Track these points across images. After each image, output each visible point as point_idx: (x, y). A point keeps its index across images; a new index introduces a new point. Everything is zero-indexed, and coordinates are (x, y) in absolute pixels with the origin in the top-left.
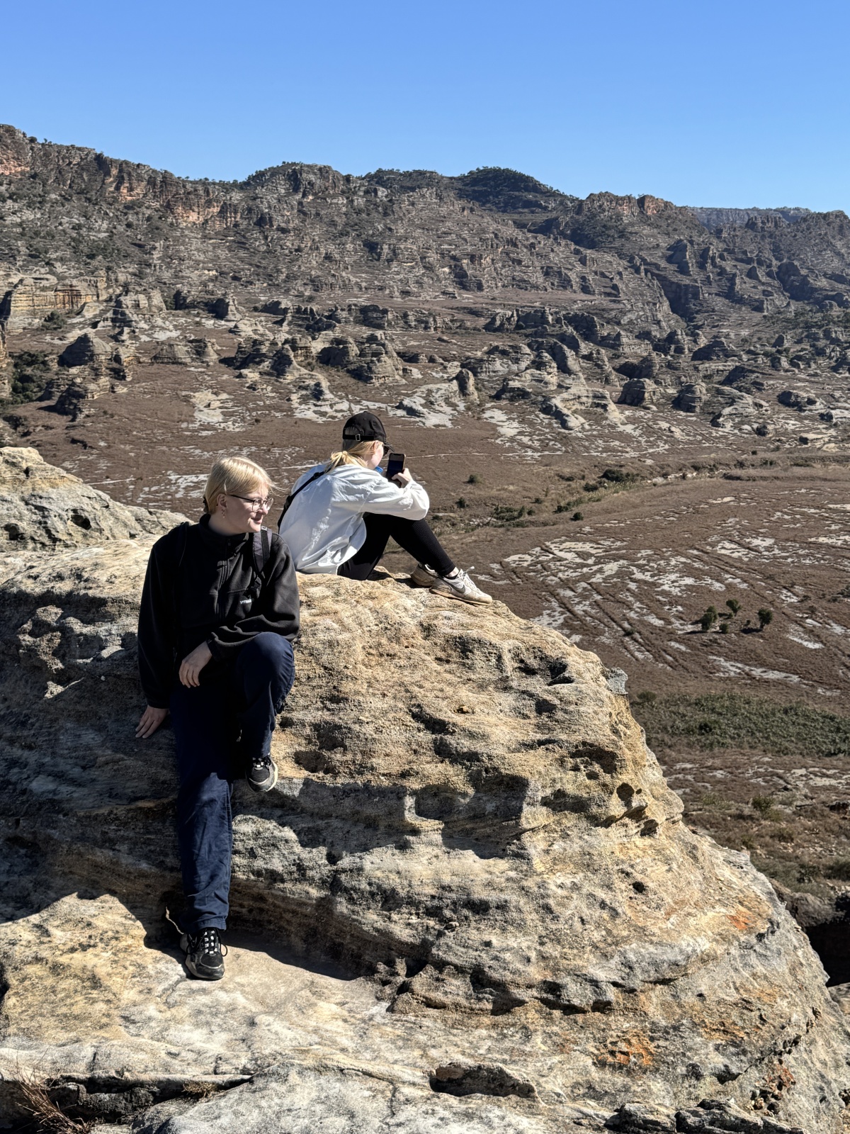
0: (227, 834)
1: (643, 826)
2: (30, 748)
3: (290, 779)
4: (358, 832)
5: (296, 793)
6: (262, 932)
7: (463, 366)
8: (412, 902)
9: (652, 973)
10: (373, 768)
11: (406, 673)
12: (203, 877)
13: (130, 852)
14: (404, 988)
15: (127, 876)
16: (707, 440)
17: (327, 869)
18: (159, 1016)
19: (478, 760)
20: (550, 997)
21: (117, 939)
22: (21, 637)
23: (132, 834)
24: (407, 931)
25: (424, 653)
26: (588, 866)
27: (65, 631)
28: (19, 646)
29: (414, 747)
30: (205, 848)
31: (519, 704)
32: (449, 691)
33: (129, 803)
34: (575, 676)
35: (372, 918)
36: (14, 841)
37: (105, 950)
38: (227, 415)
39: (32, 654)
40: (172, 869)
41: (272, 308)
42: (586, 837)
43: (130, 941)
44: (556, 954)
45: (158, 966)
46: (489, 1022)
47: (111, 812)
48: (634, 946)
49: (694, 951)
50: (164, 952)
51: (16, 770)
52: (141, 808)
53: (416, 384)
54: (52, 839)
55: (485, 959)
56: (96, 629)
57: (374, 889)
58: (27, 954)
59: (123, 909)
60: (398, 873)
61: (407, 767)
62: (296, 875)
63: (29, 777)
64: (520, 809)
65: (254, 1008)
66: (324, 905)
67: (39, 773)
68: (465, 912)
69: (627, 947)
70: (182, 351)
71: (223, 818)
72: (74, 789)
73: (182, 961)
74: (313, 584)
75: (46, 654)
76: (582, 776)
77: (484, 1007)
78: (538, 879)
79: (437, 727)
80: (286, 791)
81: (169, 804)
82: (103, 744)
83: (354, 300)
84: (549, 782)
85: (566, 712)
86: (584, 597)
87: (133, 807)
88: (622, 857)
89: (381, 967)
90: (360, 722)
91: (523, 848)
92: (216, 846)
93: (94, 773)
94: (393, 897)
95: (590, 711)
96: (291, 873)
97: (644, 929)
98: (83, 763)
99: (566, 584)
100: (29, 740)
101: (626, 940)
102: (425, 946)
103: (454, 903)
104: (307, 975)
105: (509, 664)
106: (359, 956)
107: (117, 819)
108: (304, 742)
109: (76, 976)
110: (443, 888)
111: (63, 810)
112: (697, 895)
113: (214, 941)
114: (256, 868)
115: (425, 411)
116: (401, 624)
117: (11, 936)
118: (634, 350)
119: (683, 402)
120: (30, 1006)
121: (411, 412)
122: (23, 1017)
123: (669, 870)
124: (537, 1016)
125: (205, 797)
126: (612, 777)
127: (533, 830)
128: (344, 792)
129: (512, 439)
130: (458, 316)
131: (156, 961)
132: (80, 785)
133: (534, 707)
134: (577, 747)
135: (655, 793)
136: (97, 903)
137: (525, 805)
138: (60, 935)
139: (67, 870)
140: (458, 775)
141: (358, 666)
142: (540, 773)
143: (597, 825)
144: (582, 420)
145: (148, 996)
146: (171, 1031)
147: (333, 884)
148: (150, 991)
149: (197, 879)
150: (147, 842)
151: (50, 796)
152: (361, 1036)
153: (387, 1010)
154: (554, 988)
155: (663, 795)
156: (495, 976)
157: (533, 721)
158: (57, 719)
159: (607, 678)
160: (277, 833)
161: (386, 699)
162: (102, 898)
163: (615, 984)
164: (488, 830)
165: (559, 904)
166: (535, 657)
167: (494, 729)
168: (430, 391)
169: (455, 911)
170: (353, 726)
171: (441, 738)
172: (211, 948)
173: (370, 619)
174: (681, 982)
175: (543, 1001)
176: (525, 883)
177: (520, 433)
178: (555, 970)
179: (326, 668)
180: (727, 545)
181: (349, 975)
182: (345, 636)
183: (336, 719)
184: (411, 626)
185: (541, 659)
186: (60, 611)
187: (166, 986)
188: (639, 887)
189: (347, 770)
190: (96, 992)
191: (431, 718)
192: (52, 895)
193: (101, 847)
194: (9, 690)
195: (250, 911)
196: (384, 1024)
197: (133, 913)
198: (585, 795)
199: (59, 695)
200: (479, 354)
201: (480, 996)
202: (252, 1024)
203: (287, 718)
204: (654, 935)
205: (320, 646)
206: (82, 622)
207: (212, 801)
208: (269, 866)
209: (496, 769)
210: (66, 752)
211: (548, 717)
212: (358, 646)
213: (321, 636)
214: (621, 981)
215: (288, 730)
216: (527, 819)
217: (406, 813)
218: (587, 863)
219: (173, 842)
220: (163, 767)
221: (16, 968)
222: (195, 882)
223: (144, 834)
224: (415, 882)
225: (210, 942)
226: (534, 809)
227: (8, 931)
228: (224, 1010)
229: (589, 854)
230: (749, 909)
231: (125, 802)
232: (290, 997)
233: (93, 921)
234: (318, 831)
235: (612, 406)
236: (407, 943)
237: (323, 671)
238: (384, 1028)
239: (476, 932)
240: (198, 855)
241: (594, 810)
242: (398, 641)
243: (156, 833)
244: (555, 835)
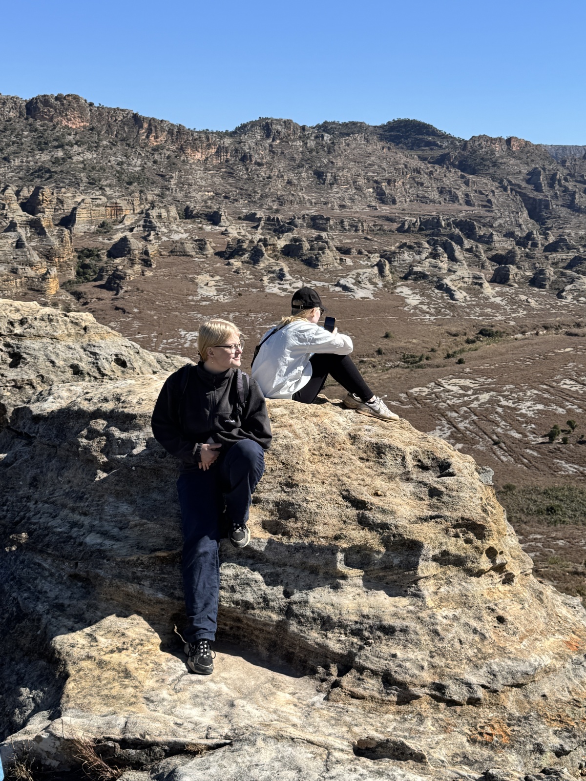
0: (216, 576)
1: (504, 577)
2: (85, 514)
3: (259, 539)
4: (305, 576)
5: (263, 549)
6: (239, 643)
7: (381, 257)
8: (342, 625)
9: (510, 679)
10: (315, 533)
11: (338, 468)
12: (200, 604)
13: (151, 586)
14: (336, 684)
15: (148, 602)
16: (554, 308)
17: (283, 601)
18: (169, 698)
19: (388, 529)
20: (438, 694)
21: (142, 645)
22: (80, 440)
23: (152, 574)
24: (338, 645)
25: (351, 453)
26: (465, 604)
27: (109, 436)
28: (79, 446)
29: (344, 519)
30: (201, 585)
31: (417, 490)
32: (368, 480)
33: (151, 553)
34: (456, 471)
35: (314, 636)
36: (74, 577)
37: (133, 652)
38: (219, 291)
39: (87, 451)
40: (179, 599)
41: (251, 218)
42: (463, 584)
43: (150, 647)
44: (442, 664)
45: (169, 664)
46: (394, 710)
47: (138, 559)
48: (497, 660)
49: (540, 665)
50: (173, 654)
51: (76, 529)
52: (158, 557)
53: (349, 269)
54: (99, 576)
55: (392, 666)
56: (130, 435)
57: (316, 616)
58: (82, 653)
59: (146, 625)
60: (332, 605)
61: (339, 532)
62: (262, 605)
63: (84, 534)
64: (417, 563)
65: (234, 695)
66: (281, 626)
67: (91, 532)
68: (378, 633)
69: (492, 661)
70: (190, 247)
71: (213, 564)
72: (114, 543)
73: (185, 661)
74: (275, 406)
75: (96, 451)
76: (461, 542)
77: (391, 699)
78: (430, 612)
79: (360, 505)
80: (256, 547)
81: (176, 554)
82: (133, 513)
83: (307, 212)
84: (437, 544)
85: (450, 496)
86: (465, 417)
87: (153, 555)
88: (489, 598)
89: (320, 669)
90: (307, 501)
91: (419, 590)
92: (209, 584)
93: (127, 532)
94: (329, 622)
95: (467, 496)
96: (259, 603)
97: (504, 649)
98: (120, 525)
99: (452, 408)
100: (85, 509)
101: (491, 656)
102: (351, 656)
103: (371, 627)
104: (270, 673)
105: (411, 463)
106: (305, 662)
107: (142, 563)
108: (268, 514)
109: (114, 669)
110: (363, 616)
111: (106, 556)
112: (542, 626)
113: (207, 648)
114: (235, 599)
115: (355, 287)
116: (336, 434)
117: (71, 641)
118: (502, 245)
119: (537, 281)
120: (83, 688)
121: (345, 288)
122: (79, 696)
123: (523, 608)
124: (428, 706)
125: (201, 550)
126: (482, 542)
127: (426, 578)
128: (296, 548)
129: (415, 307)
130: (379, 222)
131: (168, 660)
132: (118, 540)
133: (427, 493)
134: (457, 521)
135: (513, 554)
136: (128, 620)
137: (420, 561)
138: (104, 641)
139: (109, 597)
140: (374, 539)
141: (306, 462)
142: (431, 538)
143: (471, 576)
144: (465, 294)
145: (162, 684)
146: (178, 708)
147: (288, 612)
148: (163, 681)
149: (195, 606)
150: (163, 580)
151: (98, 547)
152: (306, 716)
153: (324, 699)
154: (440, 688)
155: (518, 556)
156: (399, 678)
157: (427, 502)
158: (103, 495)
159: (479, 473)
160: (249, 576)
161: (325, 485)
162: (132, 616)
163: (483, 686)
164: (395, 577)
165: (444, 630)
166: (429, 458)
167: (399, 507)
168: (358, 274)
169: (371, 633)
170: (302, 504)
171: (363, 513)
172: (205, 653)
173: (315, 431)
174: (530, 686)
175: (433, 696)
176: (420, 615)
177: (421, 303)
178: (441, 675)
179: (283, 464)
180: (568, 382)
181: (298, 674)
182: (297, 442)
183: (291, 499)
184: (342, 435)
185: (433, 459)
186: (105, 423)
187: (175, 678)
188: (501, 620)
189: (297, 534)
190: (127, 680)
191: (356, 499)
192: (99, 614)
193: (131, 582)
194: (71, 475)
195: (231, 628)
196: (322, 709)
197: (153, 628)
198: (463, 555)
199: (105, 479)
200: (393, 248)
201: (389, 691)
202: (232, 705)
203: (257, 498)
204: (511, 653)
205: (279, 449)
206: (120, 430)
207: (206, 553)
208: (244, 598)
209: (400, 535)
210: (109, 517)
211: (438, 500)
212: (306, 449)
213: (280, 441)
214: (487, 685)
215: (258, 505)
216: (422, 570)
217: (338, 564)
218: (464, 602)
219: (180, 580)
220: (173, 529)
221: (74, 663)
222: (193, 608)
223: (160, 574)
224: (344, 612)
225: (204, 648)
226: (427, 563)
227: (70, 638)
228: (213, 695)
229: (466, 595)
230: (580, 637)
231: (148, 552)
232: (257, 688)
233: (126, 632)
234: (278, 575)
235: (486, 285)
236: (338, 654)
237: (281, 466)
238: (322, 711)
239: (386, 648)
240: (196, 589)
241: (469, 565)
242: (333, 446)
243: (168, 574)
244: (442, 582)
